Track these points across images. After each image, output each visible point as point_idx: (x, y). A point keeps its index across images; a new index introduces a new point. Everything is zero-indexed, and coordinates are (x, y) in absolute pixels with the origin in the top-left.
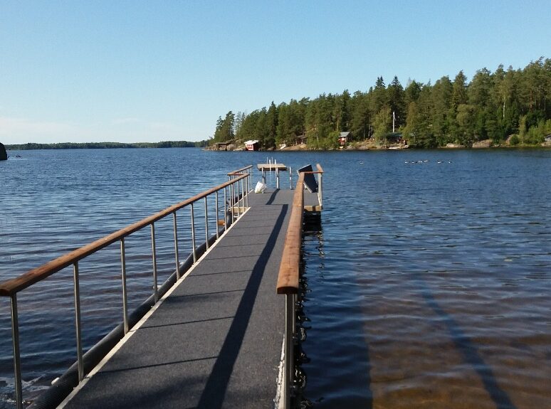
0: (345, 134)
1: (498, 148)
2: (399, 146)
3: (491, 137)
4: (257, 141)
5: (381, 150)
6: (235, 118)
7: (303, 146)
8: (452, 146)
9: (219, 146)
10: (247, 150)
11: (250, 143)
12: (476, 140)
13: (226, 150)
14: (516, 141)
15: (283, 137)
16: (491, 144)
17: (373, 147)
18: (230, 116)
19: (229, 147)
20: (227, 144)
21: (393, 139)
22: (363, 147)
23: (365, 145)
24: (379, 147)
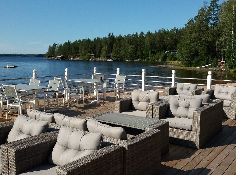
0: (93, 54)
1: (143, 62)
2: (110, 60)
3: (140, 58)
4: (62, 56)
5: (104, 61)
6: (57, 46)
7: (78, 59)
8: (127, 60)
9: (48, 57)
10: (58, 59)
11: (59, 57)
12: (136, 59)
13: (51, 59)
14: (148, 60)
15: (72, 55)
16: (140, 60)
17: (101, 60)
18: (54, 45)
19: (52, 58)
20: (52, 57)
21: (109, 57)
22: (98, 60)
23: (98, 59)
24: (103, 60)
